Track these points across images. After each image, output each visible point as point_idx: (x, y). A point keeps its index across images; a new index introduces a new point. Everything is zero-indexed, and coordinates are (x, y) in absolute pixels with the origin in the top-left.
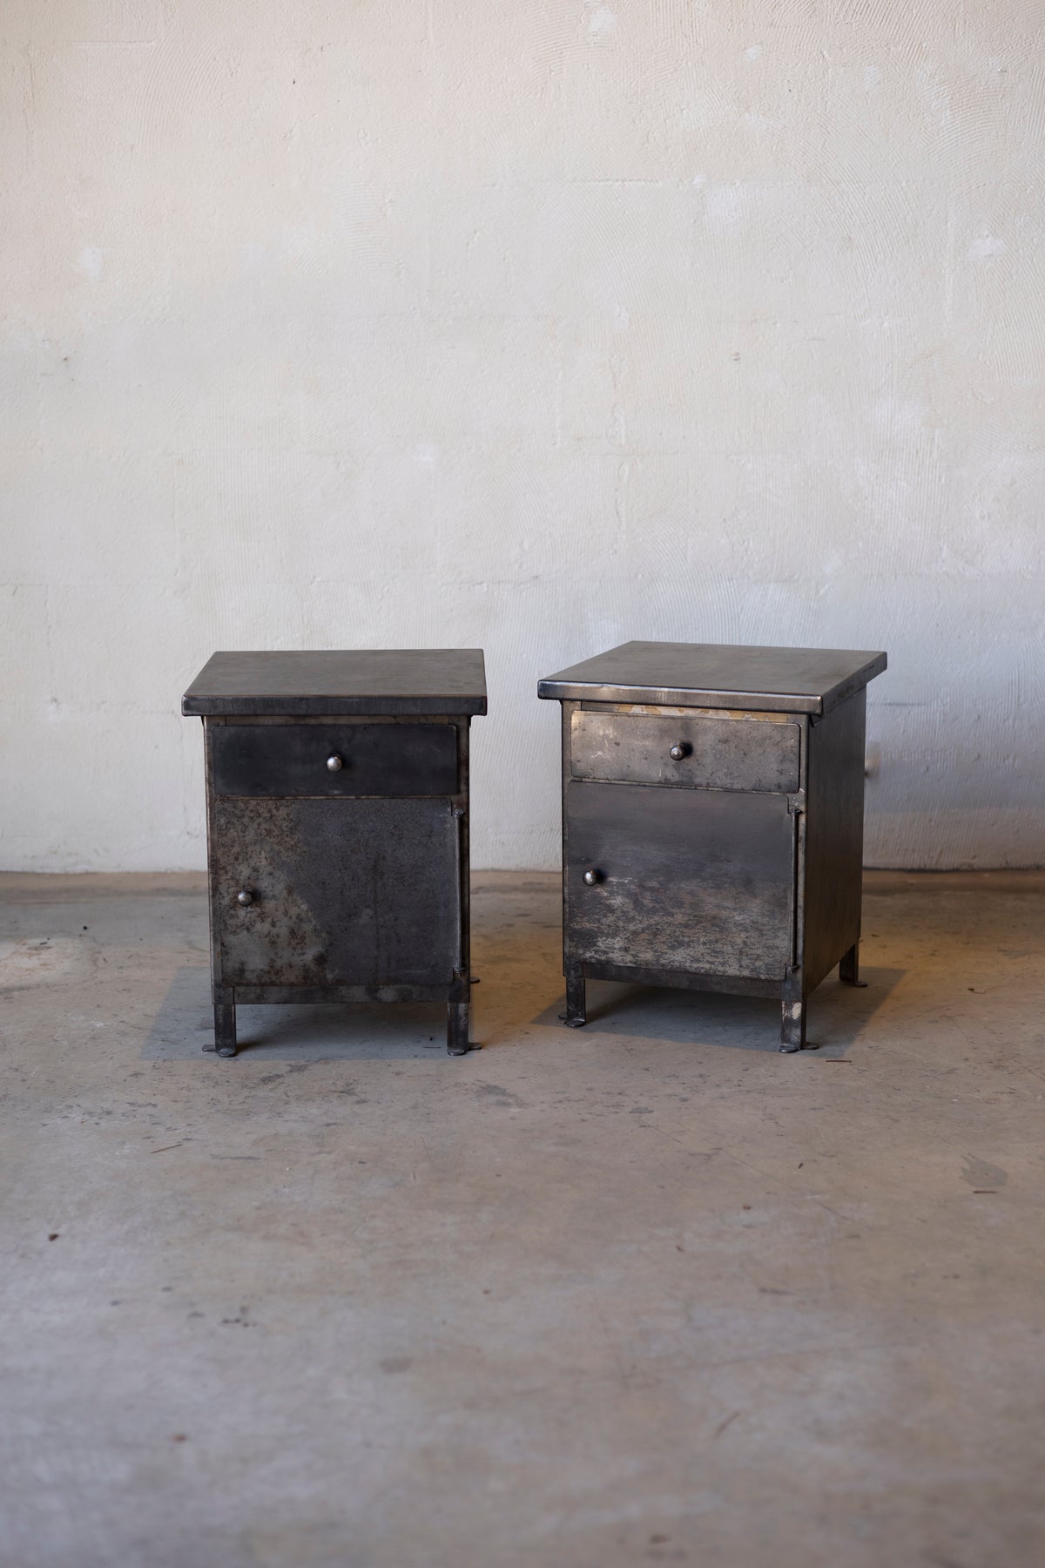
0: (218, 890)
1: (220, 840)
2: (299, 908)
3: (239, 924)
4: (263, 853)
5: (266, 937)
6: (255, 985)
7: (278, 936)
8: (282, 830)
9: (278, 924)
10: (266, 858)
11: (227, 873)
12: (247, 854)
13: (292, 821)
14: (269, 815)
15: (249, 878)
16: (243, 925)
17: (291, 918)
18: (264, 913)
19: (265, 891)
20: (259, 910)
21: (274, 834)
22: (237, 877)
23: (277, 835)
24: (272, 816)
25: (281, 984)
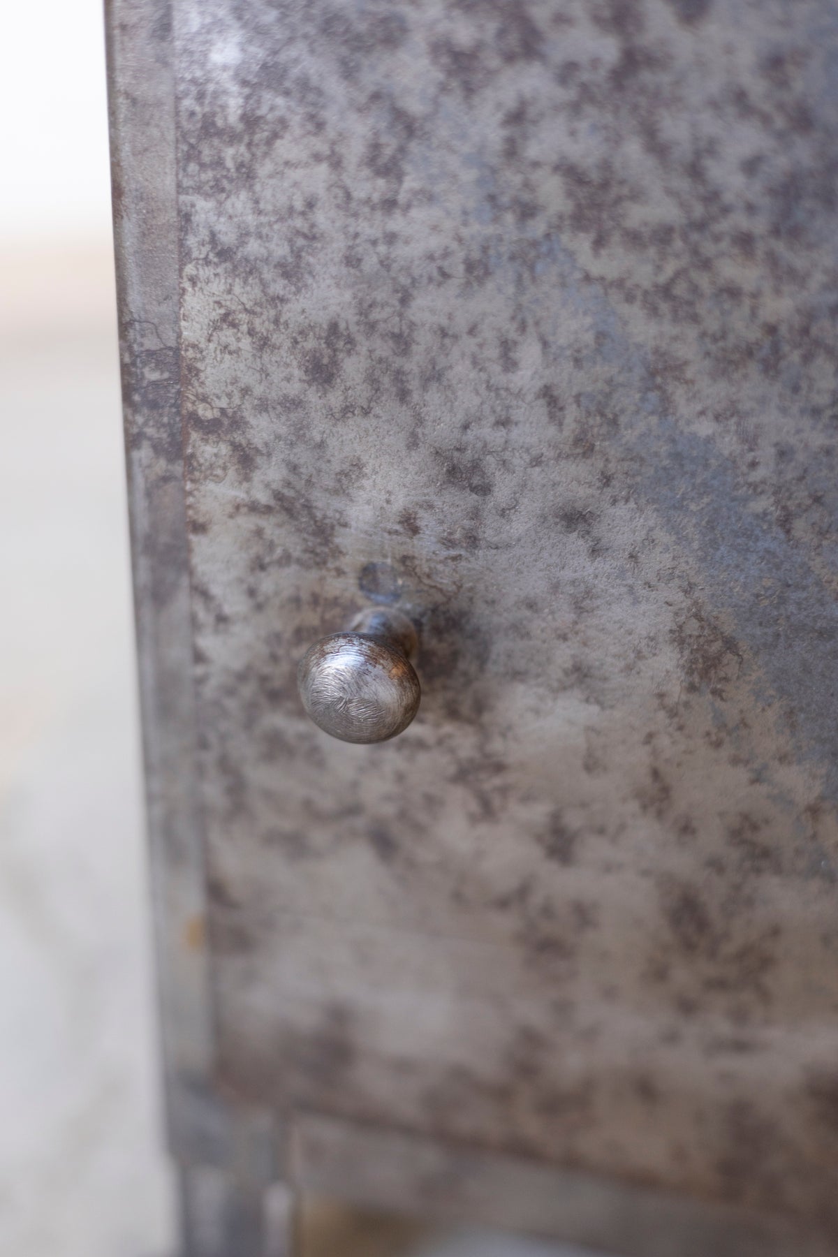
0: (186, 567)
1: (203, 208)
2: (757, 779)
3: (327, 803)
4: (529, 354)
5: (503, 903)
6: (408, 1130)
7: (583, 914)
8: (712, 197)
9: (594, 849)
10: (549, 395)
11: (246, 459)
12: (402, 342)
13: (803, 120)
14: (608, 49)
15: (410, 524)
16: (353, 810)
17: (686, 829)
18: (499, 768)
19: (519, 630)
20: (465, 742)
21: (637, 215)
22: (324, 504)
23: (663, 235)
24: (632, 61)
25: (572, 1164)
